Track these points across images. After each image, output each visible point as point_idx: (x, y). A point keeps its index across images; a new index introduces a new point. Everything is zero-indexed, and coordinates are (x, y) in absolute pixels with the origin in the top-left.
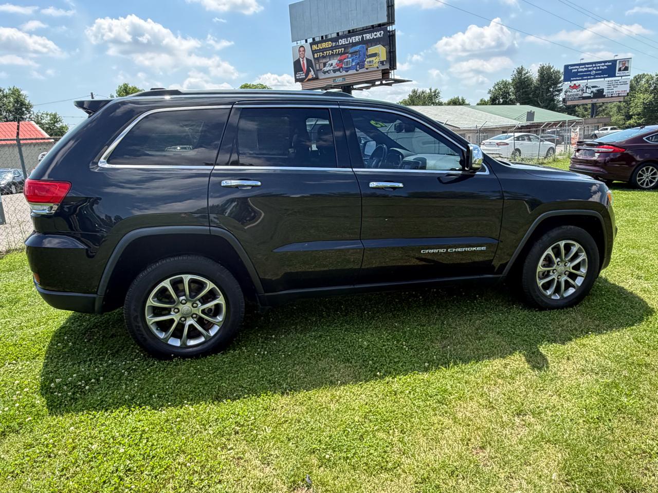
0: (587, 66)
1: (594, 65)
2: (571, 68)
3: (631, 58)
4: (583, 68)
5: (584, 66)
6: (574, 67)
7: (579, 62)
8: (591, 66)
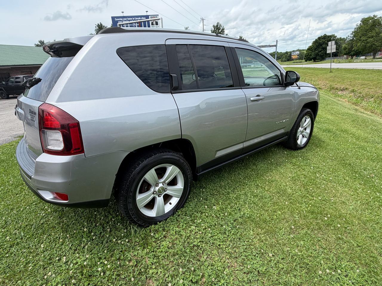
0: (128, 19)
1: (133, 19)
2: (117, 20)
3: (158, 15)
4: (126, 20)
5: (126, 19)
6: (119, 19)
7: (122, 15)
8: (131, 19)
